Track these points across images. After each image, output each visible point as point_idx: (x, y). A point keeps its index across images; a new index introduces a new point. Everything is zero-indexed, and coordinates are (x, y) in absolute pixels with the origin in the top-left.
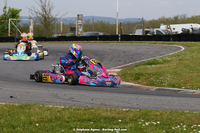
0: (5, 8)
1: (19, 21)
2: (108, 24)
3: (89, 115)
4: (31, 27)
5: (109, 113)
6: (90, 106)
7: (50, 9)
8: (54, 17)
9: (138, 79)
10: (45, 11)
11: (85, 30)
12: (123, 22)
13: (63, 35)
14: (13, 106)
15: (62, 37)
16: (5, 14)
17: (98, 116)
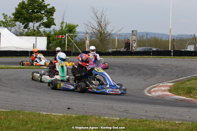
0: (62, 23)
1: (76, 36)
2: (161, 40)
3: (143, 126)
4: (87, 42)
5: (163, 126)
6: (144, 118)
7: (106, 25)
8: (109, 32)
9: (190, 92)
10: (101, 27)
11: (139, 46)
12: (175, 38)
13: (118, 50)
14: (70, 117)
15: (117, 51)
16: (62, 29)
17: (152, 128)
